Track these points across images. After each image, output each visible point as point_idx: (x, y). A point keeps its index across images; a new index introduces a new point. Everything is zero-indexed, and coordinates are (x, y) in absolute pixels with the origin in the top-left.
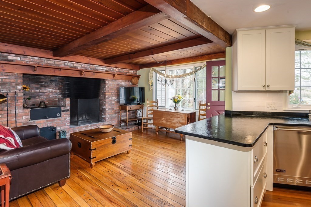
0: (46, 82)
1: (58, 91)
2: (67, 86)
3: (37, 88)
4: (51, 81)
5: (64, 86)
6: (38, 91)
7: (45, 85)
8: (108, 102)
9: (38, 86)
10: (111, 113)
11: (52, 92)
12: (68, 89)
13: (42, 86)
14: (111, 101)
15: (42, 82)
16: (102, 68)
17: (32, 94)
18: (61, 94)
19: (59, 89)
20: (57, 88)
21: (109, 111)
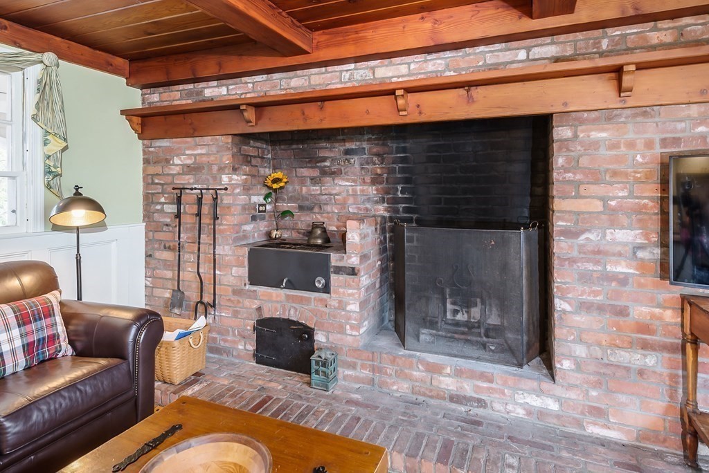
0: (333, 160)
1: (372, 190)
2: (402, 170)
3: (314, 181)
4: (348, 152)
5: (391, 171)
6: (315, 189)
7: (334, 168)
8: (573, 261)
9: (316, 173)
10: (604, 339)
11: (355, 195)
12: (407, 181)
13: (324, 173)
14: (598, 254)
15: (324, 159)
16: (528, 49)
17: (304, 198)
18: (383, 200)
19: (374, 182)
20: (368, 180)
21: (581, 320)
